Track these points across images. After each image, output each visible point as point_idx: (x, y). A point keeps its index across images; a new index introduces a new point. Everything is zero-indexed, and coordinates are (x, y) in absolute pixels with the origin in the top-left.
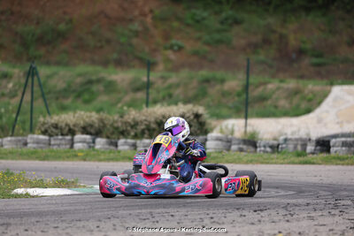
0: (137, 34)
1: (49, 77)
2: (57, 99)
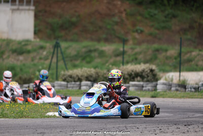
0: (117, 23)
1: (67, 48)
2: (71, 61)
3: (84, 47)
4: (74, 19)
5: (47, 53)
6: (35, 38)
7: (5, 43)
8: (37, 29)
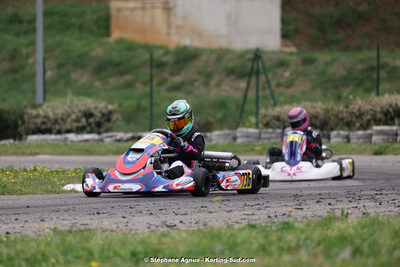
1: (328, 64)
2: (336, 88)
3: (362, 61)
4: (363, 8)
5: (291, 75)
7: (214, 56)
8: (291, 28)
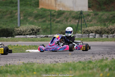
1: (102, 15)
2: (104, 22)
3: (111, 14)
5: (91, 18)
6: (88, 10)
7: (69, 13)
8: (91, 5)
